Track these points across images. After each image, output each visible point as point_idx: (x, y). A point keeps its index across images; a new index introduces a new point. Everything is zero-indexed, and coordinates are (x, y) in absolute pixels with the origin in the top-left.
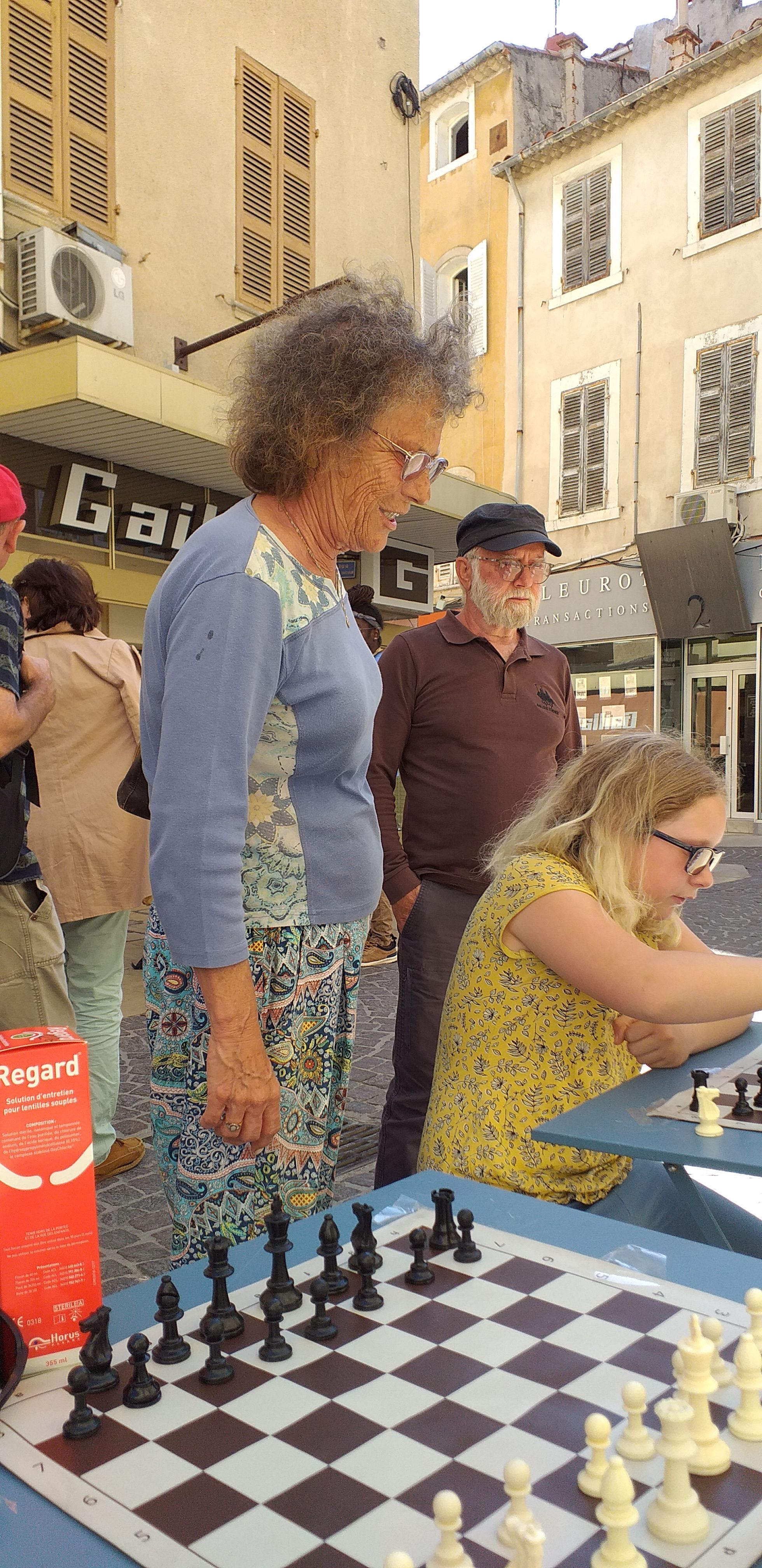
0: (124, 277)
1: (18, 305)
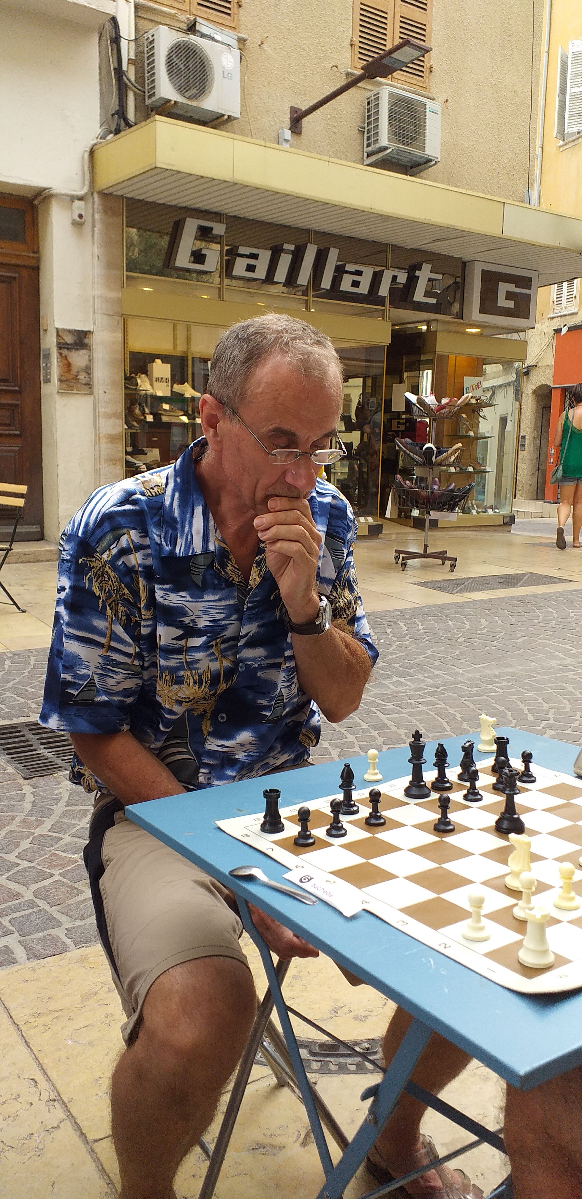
0: (232, 60)
1: (144, 93)
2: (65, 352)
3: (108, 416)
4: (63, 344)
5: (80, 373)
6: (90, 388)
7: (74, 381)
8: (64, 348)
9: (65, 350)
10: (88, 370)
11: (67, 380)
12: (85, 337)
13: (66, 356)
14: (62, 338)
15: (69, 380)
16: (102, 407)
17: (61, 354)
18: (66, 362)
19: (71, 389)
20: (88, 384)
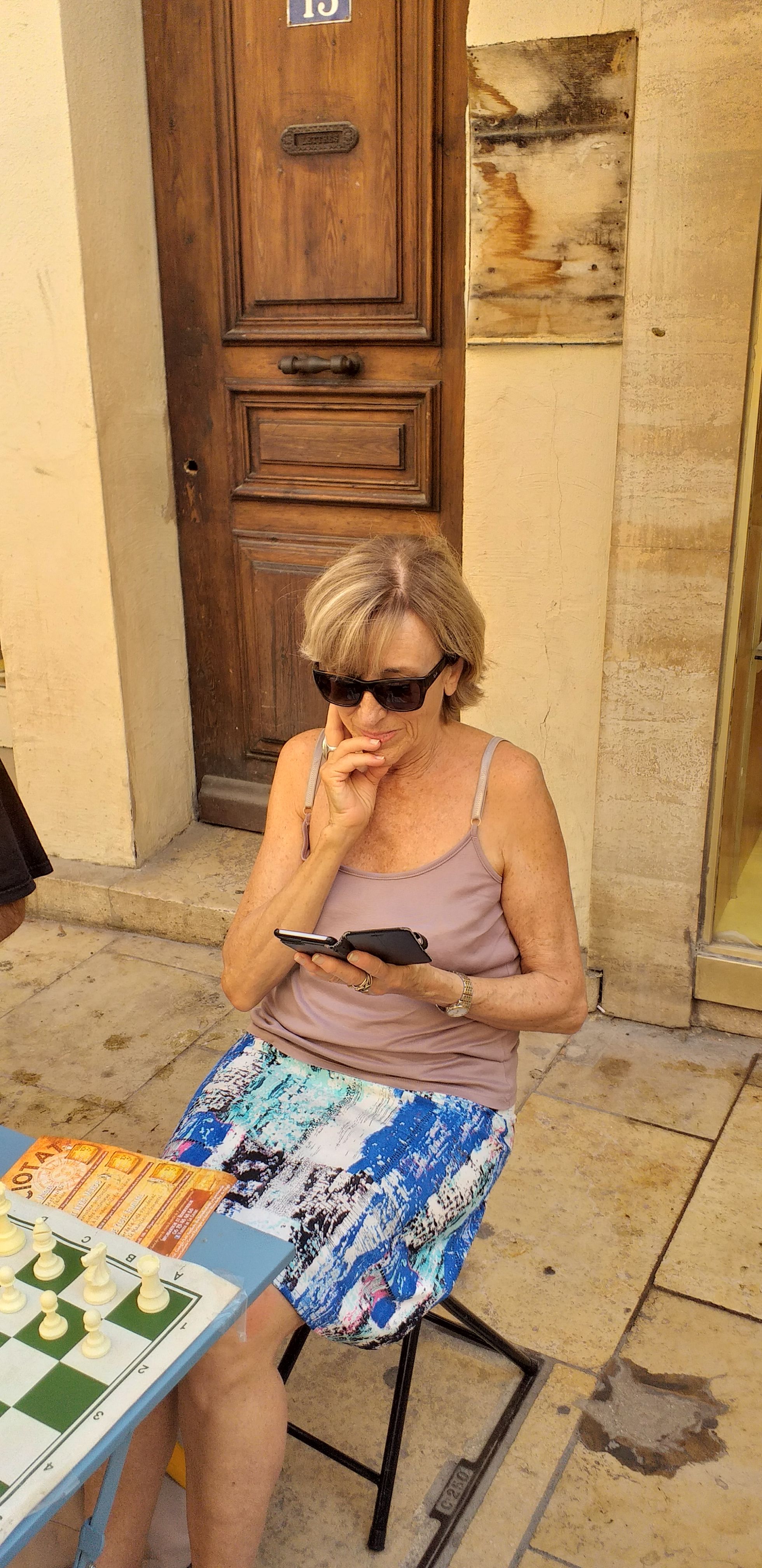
2: (506, 158)
3: (666, 445)
4: (503, 123)
5: (575, 250)
6: (614, 316)
7: (544, 290)
8: (506, 139)
9: (510, 148)
10: (607, 231)
11: (512, 290)
12: (606, 68)
13: (512, 178)
14: (496, 94)
15: (519, 286)
16: (649, 403)
18: (513, 203)
19: (521, 327)
20: (608, 299)
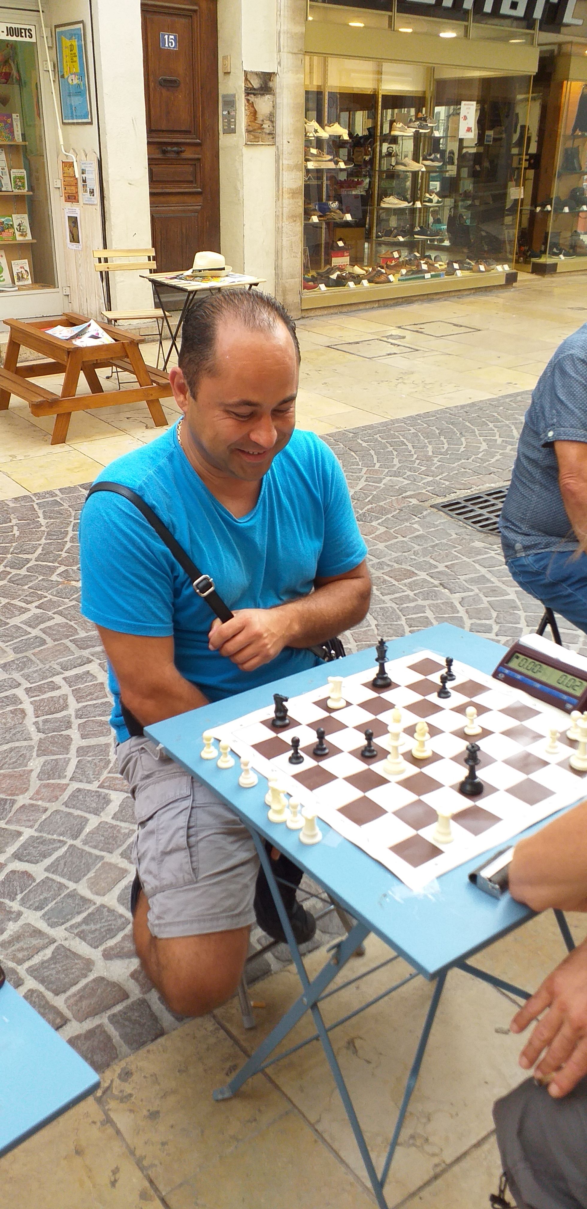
2: (252, 98)
3: (291, 168)
4: (250, 89)
5: (265, 122)
6: (273, 138)
7: (259, 131)
8: (251, 93)
9: (252, 96)
10: (272, 117)
11: (254, 131)
12: (270, 80)
13: (253, 103)
14: (250, 82)
15: (255, 130)
16: (286, 159)
17: (248, 100)
18: (252, 110)
19: (257, 140)
20: (272, 134)
